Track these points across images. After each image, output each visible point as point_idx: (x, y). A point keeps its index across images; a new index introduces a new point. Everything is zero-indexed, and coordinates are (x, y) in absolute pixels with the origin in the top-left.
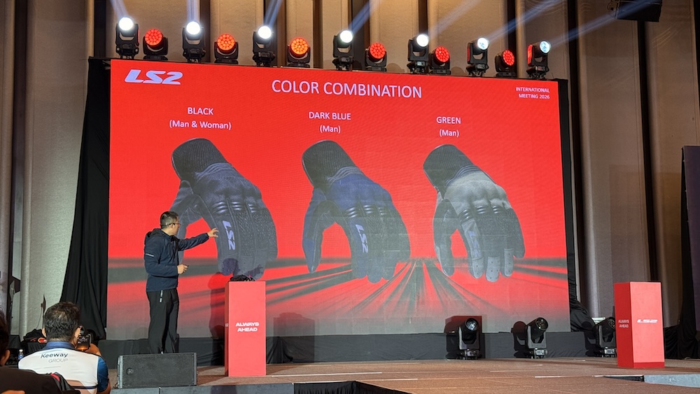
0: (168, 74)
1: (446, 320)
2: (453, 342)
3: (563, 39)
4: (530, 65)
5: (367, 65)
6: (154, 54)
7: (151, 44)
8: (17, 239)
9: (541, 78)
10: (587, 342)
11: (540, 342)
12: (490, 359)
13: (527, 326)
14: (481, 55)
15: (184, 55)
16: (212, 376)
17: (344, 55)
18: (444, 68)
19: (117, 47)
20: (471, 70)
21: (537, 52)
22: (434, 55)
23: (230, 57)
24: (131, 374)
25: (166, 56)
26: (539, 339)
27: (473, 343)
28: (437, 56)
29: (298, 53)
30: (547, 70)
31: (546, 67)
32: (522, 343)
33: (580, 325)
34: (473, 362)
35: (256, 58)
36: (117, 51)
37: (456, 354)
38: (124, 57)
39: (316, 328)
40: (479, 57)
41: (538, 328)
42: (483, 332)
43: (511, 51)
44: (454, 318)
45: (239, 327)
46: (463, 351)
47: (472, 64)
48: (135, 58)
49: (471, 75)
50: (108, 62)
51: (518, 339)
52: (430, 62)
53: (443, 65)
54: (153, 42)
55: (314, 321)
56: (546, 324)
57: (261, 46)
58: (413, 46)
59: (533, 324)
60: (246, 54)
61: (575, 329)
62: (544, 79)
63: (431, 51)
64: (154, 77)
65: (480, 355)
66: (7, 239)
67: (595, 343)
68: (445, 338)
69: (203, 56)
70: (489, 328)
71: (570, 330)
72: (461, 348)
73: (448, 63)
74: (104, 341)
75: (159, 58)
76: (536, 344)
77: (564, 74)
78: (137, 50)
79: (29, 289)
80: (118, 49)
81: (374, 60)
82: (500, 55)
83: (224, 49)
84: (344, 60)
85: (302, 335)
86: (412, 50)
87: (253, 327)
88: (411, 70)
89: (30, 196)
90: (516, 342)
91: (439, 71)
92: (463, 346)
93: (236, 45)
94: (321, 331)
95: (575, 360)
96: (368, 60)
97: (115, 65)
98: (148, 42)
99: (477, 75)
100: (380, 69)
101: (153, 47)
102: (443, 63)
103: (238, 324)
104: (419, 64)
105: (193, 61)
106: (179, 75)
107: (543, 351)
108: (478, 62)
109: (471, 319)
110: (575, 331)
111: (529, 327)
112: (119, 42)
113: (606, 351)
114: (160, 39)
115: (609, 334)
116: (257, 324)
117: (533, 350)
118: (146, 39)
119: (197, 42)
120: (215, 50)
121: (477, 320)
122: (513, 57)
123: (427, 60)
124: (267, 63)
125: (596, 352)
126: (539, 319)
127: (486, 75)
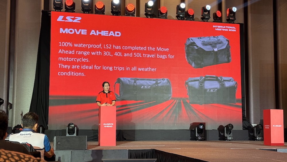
0: (75, 18)
1: (190, 124)
2: (193, 133)
3: (242, 6)
4: (228, 17)
5: (159, 16)
6: (70, 9)
7: (68, 5)
8: (11, 87)
9: (232, 23)
10: (249, 134)
11: (230, 134)
12: (208, 141)
13: (224, 127)
14: (207, 12)
15: (82, 10)
16: (93, 146)
17: (150, 11)
18: (191, 18)
19: (54, 6)
20: (203, 19)
21: (231, 12)
22: (187, 12)
23: (101, 11)
24: (59, 144)
25: (74, 10)
26: (229, 132)
27: (202, 134)
28: (189, 12)
29: (130, 10)
30: (235, 19)
31: (235, 18)
32: (222, 134)
33: (246, 127)
34: (202, 142)
35: (112, 12)
36: (54, 8)
37: (194, 138)
38: (57, 10)
39: (136, 126)
40: (206, 13)
41: (229, 128)
42: (206, 129)
43: (220, 11)
44: (194, 123)
45: (105, 125)
46: (197, 137)
47: (203, 16)
48: (61, 11)
49: (203, 21)
50: (50, 12)
51: (220, 133)
52: (186, 15)
53: (191, 16)
54: (69, 4)
55: (135, 124)
56: (232, 127)
57: (114, 7)
58: (179, 8)
59: (227, 126)
60: (108, 10)
61: (244, 129)
62: (234, 23)
63: (186, 10)
64: (69, 19)
65: (204, 139)
66: (7, 86)
67: (253, 135)
68: (190, 132)
69: (90, 11)
70: (208, 127)
71: (242, 129)
72: (196, 136)
73: (193, 15)
74: (47, 130)
75: (71, 11)
76: (228, 135)
77: (242, 21)
78: (62, 8)
79: (16, 108)
80: (54, 7)
81: (162, 14)
82: (215, 12)
83: (99, 8)
84: (149, 13)
85: (130, 129)
86: (178, 10)
87: (111, 125)
88: (178, 18)
89: (16, 69)
90: (220, 134)
91: (189, 19)
92: (197, 135)
93: (104, 6)
94: (138, 128)
95: (244, 142)
96: (159, 14)
97: (53, 13)
98: (67, 4)
99: (205, 21)
100: (164, 17)
101: (69, 6)
102: (191, 15)
103: (104, 124)
104: (181, 16)
105: (86, 12)
106: (80, 18)
107: (231, 138)
108: (206, 15)
109: (201, 124)
110: (244, 130)
111: (225, 128)
112: (55, 4)
113: (257, 138)
114: (72, 3)
115: (259, 131)
116: (112, 124)
117: (227, 137)
118: (66, 3)
119: (87, 5)
120: (95, 8)
121: (204, 124)
122: (221, 14)
123: (185, 14)
124: (117, 14)
125: (253, 138)
126: (230, 124)
127: (209, 21)
